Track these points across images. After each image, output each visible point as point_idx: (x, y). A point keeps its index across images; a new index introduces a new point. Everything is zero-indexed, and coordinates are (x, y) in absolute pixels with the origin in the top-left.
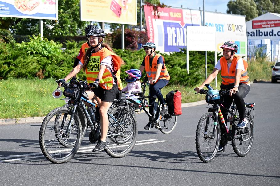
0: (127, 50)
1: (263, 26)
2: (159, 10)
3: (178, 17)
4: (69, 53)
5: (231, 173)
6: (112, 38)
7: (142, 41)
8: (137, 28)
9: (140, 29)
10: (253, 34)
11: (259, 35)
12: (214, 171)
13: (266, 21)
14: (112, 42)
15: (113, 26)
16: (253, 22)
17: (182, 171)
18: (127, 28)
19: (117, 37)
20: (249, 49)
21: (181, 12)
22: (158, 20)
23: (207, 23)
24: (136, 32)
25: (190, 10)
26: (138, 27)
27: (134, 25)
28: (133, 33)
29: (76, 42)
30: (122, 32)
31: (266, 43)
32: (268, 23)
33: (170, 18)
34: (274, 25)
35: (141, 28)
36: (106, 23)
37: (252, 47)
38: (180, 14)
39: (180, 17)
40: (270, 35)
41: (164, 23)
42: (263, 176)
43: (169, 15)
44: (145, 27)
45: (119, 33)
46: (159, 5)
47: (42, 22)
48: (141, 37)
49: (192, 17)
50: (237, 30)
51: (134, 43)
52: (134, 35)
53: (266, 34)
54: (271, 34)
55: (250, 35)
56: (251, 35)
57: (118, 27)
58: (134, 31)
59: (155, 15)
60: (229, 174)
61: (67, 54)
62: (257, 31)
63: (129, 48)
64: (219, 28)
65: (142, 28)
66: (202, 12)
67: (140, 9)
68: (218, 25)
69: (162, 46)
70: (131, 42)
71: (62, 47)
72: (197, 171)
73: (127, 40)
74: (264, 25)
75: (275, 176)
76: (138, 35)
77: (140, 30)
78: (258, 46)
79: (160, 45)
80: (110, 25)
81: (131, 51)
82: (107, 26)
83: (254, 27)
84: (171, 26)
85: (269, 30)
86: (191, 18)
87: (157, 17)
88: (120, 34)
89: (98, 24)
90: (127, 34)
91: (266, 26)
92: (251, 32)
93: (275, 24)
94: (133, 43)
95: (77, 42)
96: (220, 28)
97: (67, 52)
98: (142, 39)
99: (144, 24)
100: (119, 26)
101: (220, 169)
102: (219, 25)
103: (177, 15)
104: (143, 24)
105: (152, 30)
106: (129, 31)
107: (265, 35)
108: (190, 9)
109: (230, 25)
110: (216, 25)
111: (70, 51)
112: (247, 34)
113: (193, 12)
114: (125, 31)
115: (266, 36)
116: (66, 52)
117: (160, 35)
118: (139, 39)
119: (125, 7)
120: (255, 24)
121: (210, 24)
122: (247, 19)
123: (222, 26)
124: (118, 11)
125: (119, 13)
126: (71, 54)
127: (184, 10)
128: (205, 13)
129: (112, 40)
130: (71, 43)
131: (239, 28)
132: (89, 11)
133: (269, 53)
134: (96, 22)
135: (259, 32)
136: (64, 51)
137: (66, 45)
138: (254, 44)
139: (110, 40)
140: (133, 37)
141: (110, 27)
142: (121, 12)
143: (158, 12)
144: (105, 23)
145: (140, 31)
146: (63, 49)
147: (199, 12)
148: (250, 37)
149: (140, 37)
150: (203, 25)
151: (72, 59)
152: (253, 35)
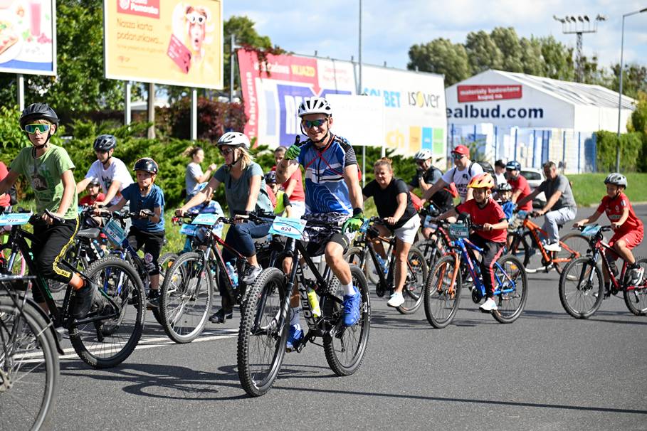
0: (202, 141)
1: (479, 97)
2: (268, 61)
3: (307, 74)
4: (78, 146)
5: (410, 395)
6: (170, 116)
7: (233, 124)
8: (223, 96)
9: (230, 97)
10: (460, 114)
11: (472, 116)
12: (375, 392)
13: (486, 87)
14: (171, 124)
15: (173, 92)
16: (459, 89)
17: (310, 393)
18: (201, 96)
19: (182, 114)
20: (450, 144)
21: (315, 65)
22: (266, 81)
23: (366, 90)
24: (220, 105)
25: (331, 62)
26: (226, 94)
27: (216, 90)
28: (216, 107)
29: (94, 122)
30: (192, 103)
31: (484, 133)
32: (490, 91)
33: (291, 77)
34: (501, 96)
35: (232, 97)
36: (158, 85)
37: (457, 139)
38: (311, 69)
39: (313, 75)
40: (493, 116)
41: (280, 87)
42: (474, 401)
43: (291, 70)
44: (240, 94)
45: (185, 106)
46: (270, 50)
47: (22, 80)
48: (231, 116)
49: (338, 75)
50: (427, 105)
51: (216, 127)
52: (217, 110)
53: (485, 115)
54: (495, 113)
55: (453, 115)
56: (455, 116)
57: (184, 94)
58: (218, 103)
59: (261, 71)
60: (405, 396)
61: (76, 148)
62: (466, 107)
63: (205, 137)
64: (391, 99)
65: (234, 97)
66: (358, 67)
67: (230, 58)
68: (389, 93)
69: (274, 134)
70: (210, 125)
71: (65, 134)
72: (340, 392)
73: (201, 121)
74: (482, 95)
75: (497, 400)
76: (226, 111)
77: (230, 100)
78: (470, 138)
79: (270, 132)
80: (168, 89)
81: (210, 144)
82: (160, 92)
83: (461, 99)
84: (294, 93)
85: (491, 105)
86: (335, 78)
87: (266, 75)
88: (187, 107)
89: (142, 87)
90: (201, 107)
91: (486, 97)
92: (456, 110)
93: (503, 93)
94: (214, 128)
95: (95, 124)
96: (393, 99)
97: (76, 144)
98: (234, 119)
99: (239, 89)
100: (186, 92)
101: (386, 388)
102: (392, 93)
103: (306, 70)
104: (235, 89)
105: (253, 102)
106: (207, 102)
107: (483, 116)
108: (333, 60)
109: (413, 93)
110: (386, 92)
111: (81, 142)
112: (447, 113)
113: (338, 65)
114: (198, 103)
115: (486, 119)
116: (73, 144)
117: (270, 113)
118: (228, 120)
119: (199, 52)
120: (463, 93)
121: (373, 92)
122: (448, 83)
123: (398, 95)
124: (185, 61)
125: (186, 65)
126: (83, 148)
127: (320, 62)
128: (363, 68)
129: (170, 121)
130: (82, 125)
131: (431, 100)
132: (122, 58)
133: (491, 152)
134: (138, 82)
135: (472, 110)
136: (69, 143)
137: (73, 130)
138: (460, 133)
139: (166, 119)
140: (214, 115)
141: (168, 94)
142: (189, 63)
143: (266, 64)
144: (156, 84)
145: (229, 103)
146: (66, 138)
147: (351, 65)
148: (453, 119)
149: (228, 114)
150: (359, 93)
151: (86, 159)
152: (458, 115)
